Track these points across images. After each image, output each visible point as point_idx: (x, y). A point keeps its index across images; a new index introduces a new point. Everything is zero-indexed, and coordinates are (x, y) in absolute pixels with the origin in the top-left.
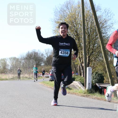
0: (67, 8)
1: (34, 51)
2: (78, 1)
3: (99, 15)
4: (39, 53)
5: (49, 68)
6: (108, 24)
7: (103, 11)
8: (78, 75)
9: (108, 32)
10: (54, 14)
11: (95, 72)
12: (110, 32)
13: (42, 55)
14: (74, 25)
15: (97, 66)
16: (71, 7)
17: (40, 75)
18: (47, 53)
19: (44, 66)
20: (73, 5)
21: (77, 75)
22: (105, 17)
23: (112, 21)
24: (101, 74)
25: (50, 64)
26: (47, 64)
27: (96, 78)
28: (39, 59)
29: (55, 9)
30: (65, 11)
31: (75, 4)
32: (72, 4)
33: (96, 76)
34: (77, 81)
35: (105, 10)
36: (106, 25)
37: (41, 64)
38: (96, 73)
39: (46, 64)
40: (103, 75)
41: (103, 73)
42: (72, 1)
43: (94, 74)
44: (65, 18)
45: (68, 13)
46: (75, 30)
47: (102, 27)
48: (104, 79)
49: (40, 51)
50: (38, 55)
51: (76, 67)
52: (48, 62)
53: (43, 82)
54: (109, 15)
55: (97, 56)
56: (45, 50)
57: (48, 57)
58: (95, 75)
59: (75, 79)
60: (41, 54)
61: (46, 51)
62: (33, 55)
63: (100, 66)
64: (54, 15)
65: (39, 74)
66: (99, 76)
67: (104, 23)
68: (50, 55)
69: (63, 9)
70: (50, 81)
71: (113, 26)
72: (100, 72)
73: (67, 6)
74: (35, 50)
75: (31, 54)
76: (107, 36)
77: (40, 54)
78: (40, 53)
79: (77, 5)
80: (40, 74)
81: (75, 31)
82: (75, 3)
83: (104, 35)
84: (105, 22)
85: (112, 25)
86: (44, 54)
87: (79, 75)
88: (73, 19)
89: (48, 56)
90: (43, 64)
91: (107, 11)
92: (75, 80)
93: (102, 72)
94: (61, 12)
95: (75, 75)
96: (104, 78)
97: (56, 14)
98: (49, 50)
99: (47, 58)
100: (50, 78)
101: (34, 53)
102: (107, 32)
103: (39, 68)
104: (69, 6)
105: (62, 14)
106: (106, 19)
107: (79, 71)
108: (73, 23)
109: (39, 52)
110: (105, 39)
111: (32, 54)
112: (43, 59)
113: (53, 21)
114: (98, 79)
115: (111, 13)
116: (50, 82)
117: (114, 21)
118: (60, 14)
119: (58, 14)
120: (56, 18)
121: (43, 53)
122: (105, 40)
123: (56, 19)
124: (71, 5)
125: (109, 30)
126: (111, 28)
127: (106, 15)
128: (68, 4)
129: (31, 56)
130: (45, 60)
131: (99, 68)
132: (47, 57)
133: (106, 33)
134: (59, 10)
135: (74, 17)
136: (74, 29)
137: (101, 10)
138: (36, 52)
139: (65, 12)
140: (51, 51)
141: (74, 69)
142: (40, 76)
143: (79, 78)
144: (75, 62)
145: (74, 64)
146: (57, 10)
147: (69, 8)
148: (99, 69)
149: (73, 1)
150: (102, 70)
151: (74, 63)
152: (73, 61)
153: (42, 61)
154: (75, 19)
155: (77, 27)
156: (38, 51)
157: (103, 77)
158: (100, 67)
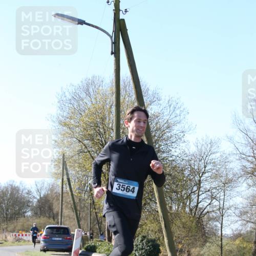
0: (87, 94)
1: (11, 183)
2: (111, 79)
3: (156, 111)
4: (21, 188)
5: (42, 222)
6: (175, 131)
7: (164, 103)
8: (105, 240)
9: (173, 150)
10: (59, 105)
11: (140, 236)
12: (177, 150)
13: (28, 194)
14: (99, 130)
15: (146, 221)
16: (97, 93)
17: (22, 237)
18: (39, 188)
19: (31, 217)
20: (101, 88)
21: (102, 241)
22: (168, 117)
23: (183, 125)
24: (153, 241)
25: (45, 213)
26: (39, 213)
27: (142, 249)
28: (21, 203)
29: (61, 94)
30: (82, 100)
31: (104, 87)
32: (99, 85)
33: (143, 244)
34: (100, 253)
35: (169, 101)
36: (169, 134)
37: (26, 212)
38: (144, 237)
39: (36, 214)
40: (158, 242)
41: (159, 239)
42: (97, 79)
43: (138, 239)
44: (81, 114)
45: (89, 104)
46: (102, 141)
47: (160, 138)
48: (159, 252)
49: (23, 185)
50: (20, 192)
51: (102, 222)
52: (41, 209)
53: (27, 253)
54: (178, 112)
55: (147, 200)
56: (36, 182)
57: (40, 198)
58: (141, 242)
59: (97, 248)
60: (27, 191)
61: (36, 185)
62: (8, 193)
63: (153, 223)
64: (58, 108)
65: (19, 235)
66: (149, 244)
67: (164, 131)
68: (45, 193)
69: (79, 95)
70: (41, 250)
71: (185, 136)
72: (152, 236)
73: (88, 90)
74: (14, 181)
75: (5, 190)
76: (171, 159)
77: (24, 192)
78: (25, 189)
79: (109, 89)
80: (22, 235)
81: (101, 145)
82: (104, 84)
83: (164, 155)
84: (168, 127)
85: (182, 134)
86: (34, 190)
87: (107, 241)
88: (98, 117)
89: (42, 196)
90: (29, 214)
91: (174, 103)
92: (95, 252)
93: (157, 237)
94: (72, 102)
95: (97, 241)
96: (161, 248)
97: (63, 105)
98: (43, 183)
99: (39, 201)
100: (42, 245)
101: (12, 188)
102: (170, 149)
103: (21, 220)
104: (91, 90)
105: (75, 107)
106: (169, 121)
107: (106, 232)
108: (97, 127)
109: (21, 186)
110: (166, 164)
111: (7, 190)
112: (29, 201)
113: (55, 120)
114: (146, 250)
115: (182, 109)
116: (42, 252)
117: (186, 127)
118: (72, 106)
119: (67, 105)
120: (62, 114)
121: (32, 190)
122: (166, 167)
123: (60, 117)
124: (95, 87)
125: (176, 146)
126: (179, 140)
127: (171, 112)
128: (90, 86)
129: (3, 194)
130: (34, 205)
131: (150, 227)
132: (38, 197)
133: (168, 152)
134: (70, 98)
135: (101, 113)
136: (99, 140)
137: (161, 102)
138: (16, 186)
139: (81, 102)
140: (49, 186)
141: (95, 227)
142: (22, 239)
143: (106, 248)
144: (99, 213)
145: (97, 216)
146: (65, 96)
147: (92, 94)
148: (149, 230)
149: (100, 80)
150: (156, 232)
151: (96, 213)
152: (94, 210)
153: (28, 205)
154: (103, 119)
155: (107, 137)
156: (21, 183)
157: (159, 246)
158: (153, 225)
